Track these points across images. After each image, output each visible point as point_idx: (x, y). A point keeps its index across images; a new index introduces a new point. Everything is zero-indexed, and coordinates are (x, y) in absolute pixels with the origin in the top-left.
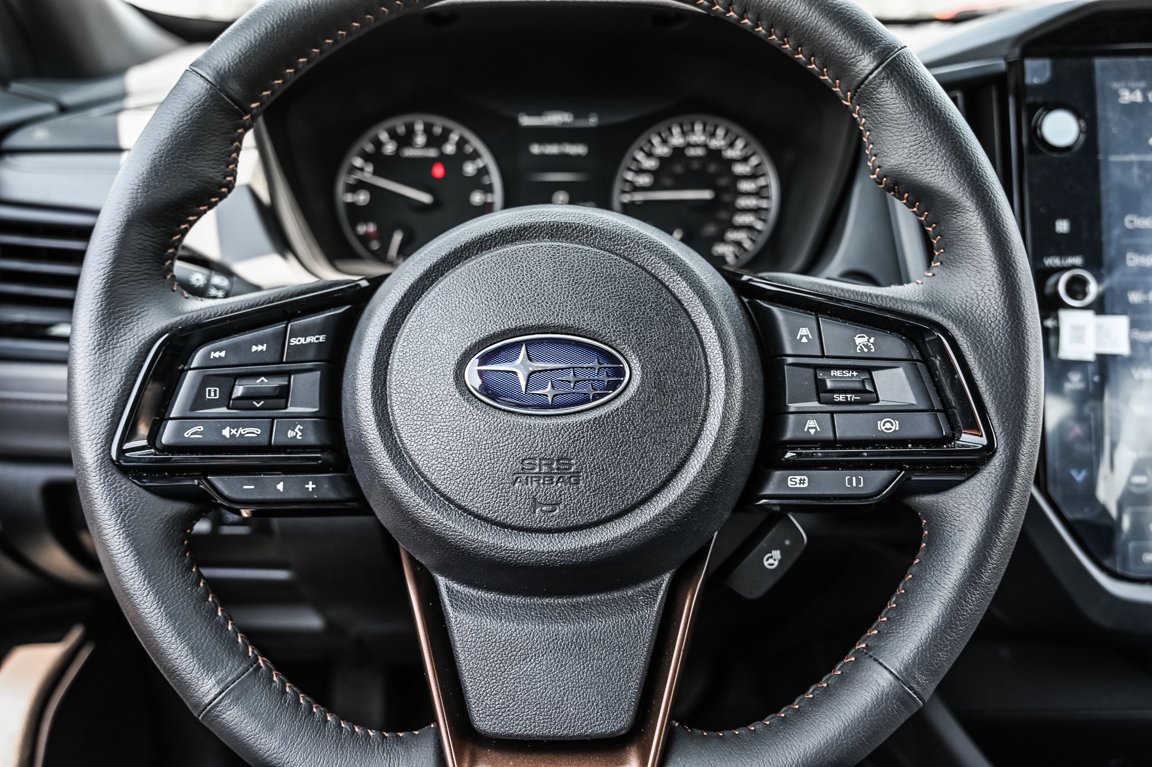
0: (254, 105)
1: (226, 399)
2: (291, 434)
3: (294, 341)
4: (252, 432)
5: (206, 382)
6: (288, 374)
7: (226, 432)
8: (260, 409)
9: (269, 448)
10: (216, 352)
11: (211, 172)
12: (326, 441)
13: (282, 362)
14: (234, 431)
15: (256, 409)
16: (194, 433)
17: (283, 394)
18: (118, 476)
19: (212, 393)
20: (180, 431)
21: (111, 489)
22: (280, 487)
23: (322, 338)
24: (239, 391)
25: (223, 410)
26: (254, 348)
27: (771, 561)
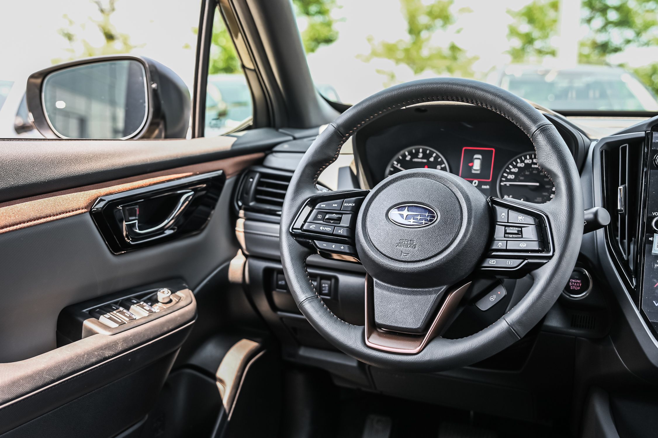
0: (347, 135)
1: (323, 219)
2: (339, 231)
3: (345, 205)
4: (328, 229)
5: (319, 213)
6: (342, 214)
7: (321, 228)
8: (332, 223)
9: (332, 235)
10: (323, 205)
11: (331, 154)
12: (349, 235)
13: (340, 210)
14: (323, 228)
15: (331, 223)
16: (312, 227)
17: (339, 219)
18: (290, 236)
19: (320, 217)
20: (309, 226)
21: (288, 239)
22: (334, 246)
23: (354, 205)
24: (327, 217)
25: (321, 222)
26: (334, 205)
27: (492, 299)
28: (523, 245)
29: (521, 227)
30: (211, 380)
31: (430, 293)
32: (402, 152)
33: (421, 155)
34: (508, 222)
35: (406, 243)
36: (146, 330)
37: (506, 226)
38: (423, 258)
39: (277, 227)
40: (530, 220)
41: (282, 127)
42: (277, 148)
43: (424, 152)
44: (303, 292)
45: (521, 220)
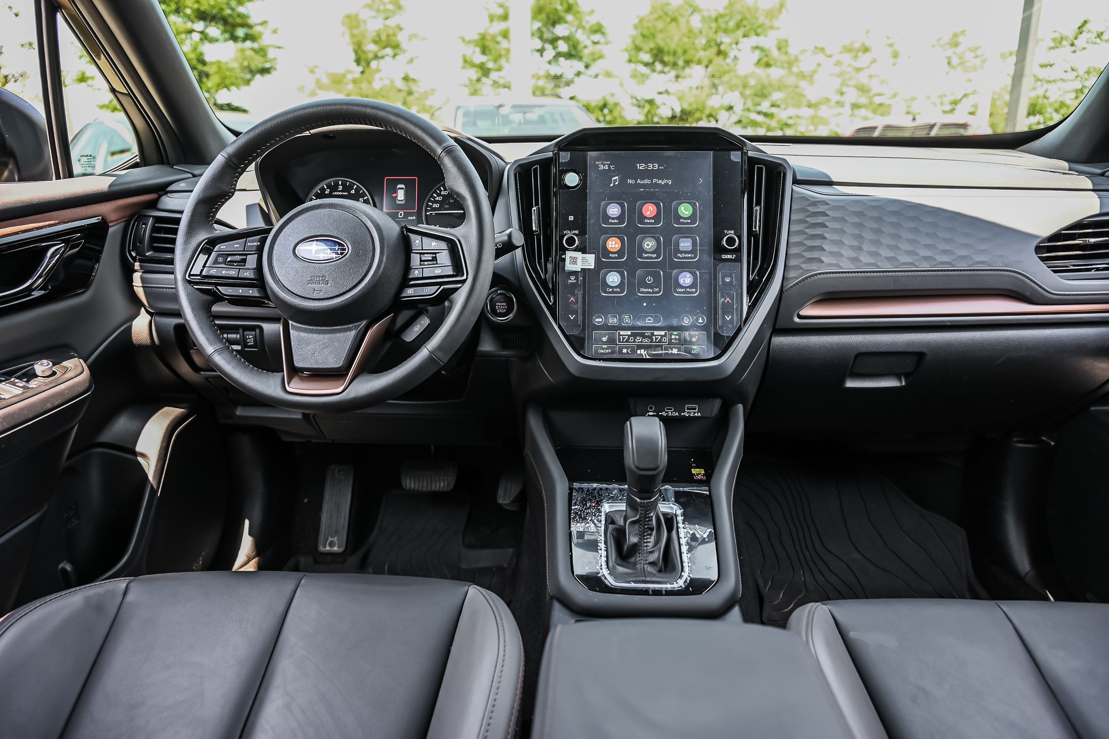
0: (242, 166)
1: (225, 262)
2: (245, 274)
3: (249, 244)
4: (233, 273)
5: (218, 256)
6: (246, 255)
7: (224, 272)
8: (236, 266)
9: (238, 278)
10: (222, 247)
11: (226, 188)
12: (257, 277)
13: (244, 251)
14: (226, 272)
15: (235, 266)
16: (213, 272)
17: (244, 261)
18: (188, 284)
19: (220, 259)
20: (208, 271)
21: (185, 288)
22: (240, 291)
23: (259, 243)
24: (229, 259)
25: (223, 266)
26: (235, 246)
27: (416, 329)
28: (438, 271)
29: (435, 253)
30: (131, 457)
31: (350, 330)
32: (320, 186)
33: (341, 188)
34: (422, 250)
35: (318, 279)
36: (22, 409)
37: (421, 254)
38: (337, 294)
39: (172, 276)
40: (443, 245)
41: (178, 164)
42: (173, 187)
43: (344, 184)
44: (211, 344)
45: (435, 246)
